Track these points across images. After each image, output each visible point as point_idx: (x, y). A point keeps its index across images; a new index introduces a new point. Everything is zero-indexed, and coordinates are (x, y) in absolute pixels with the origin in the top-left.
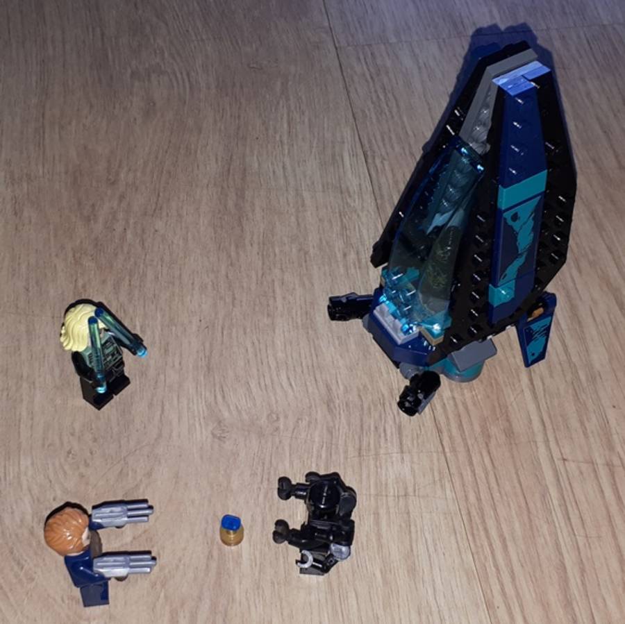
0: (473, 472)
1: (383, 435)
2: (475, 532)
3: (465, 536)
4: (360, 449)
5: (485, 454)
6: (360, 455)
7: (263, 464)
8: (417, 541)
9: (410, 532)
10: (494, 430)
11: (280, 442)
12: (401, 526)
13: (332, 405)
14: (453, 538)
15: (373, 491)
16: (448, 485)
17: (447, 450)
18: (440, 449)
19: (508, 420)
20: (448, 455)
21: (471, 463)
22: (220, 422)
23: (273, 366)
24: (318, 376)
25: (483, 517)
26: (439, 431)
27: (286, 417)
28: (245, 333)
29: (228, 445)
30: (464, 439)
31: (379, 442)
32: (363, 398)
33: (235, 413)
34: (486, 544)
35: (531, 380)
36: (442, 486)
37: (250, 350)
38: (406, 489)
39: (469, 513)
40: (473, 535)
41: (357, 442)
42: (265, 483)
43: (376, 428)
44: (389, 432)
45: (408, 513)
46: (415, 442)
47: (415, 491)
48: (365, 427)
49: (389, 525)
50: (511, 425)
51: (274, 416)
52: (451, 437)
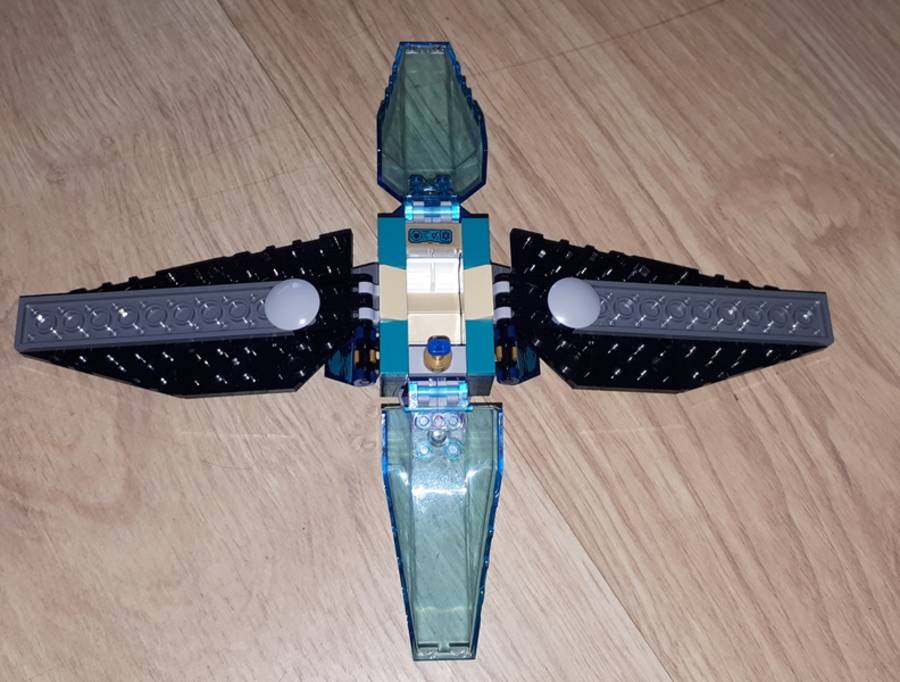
0: (333, 129)
1: (229, 122)
2: (355, 188)
3: (346, 196)
4: (212, 146)
5: (338, 107)
6: (214, 151)
7: (115, 193)
8: (300, 215)
9: (291, 209)
10: (340, 82)
11: (125, 165)
12: (280, 208)
13: (166, 110)
14: (334, 200)
15: (240, 183)
16: (313, 152)
17: (300, 116)
18: (293, 117)
19: (350, 66)
20: (303, 121)
21: (328, 122)
22: (51, 166)
23: (86, 87)
24: (139, 84)
25: (356, 171)
26: (286, 100)
27: (121, 137)
28: (41, 63)
29: (70, 187)
30: (314, 100)
31: (229, 131)
32: (195, 91)
33: (64, 151)
34: (368, 195)
35: (359, 17)
36: (306, 154)
37: (53, 78)
38: (272, 169)
39: (342, 172)
40: (353, 192)
41: (206, 139)
42: (125, 212)
43: (220, 118)
44: (235, 118)
45: (283, 192)
46: (266, 119)
47: (282, 168)
48: (209, 121)
49: (268, 211)
50: (354, 71)
51: (108, 141)
52: (300, 102)
